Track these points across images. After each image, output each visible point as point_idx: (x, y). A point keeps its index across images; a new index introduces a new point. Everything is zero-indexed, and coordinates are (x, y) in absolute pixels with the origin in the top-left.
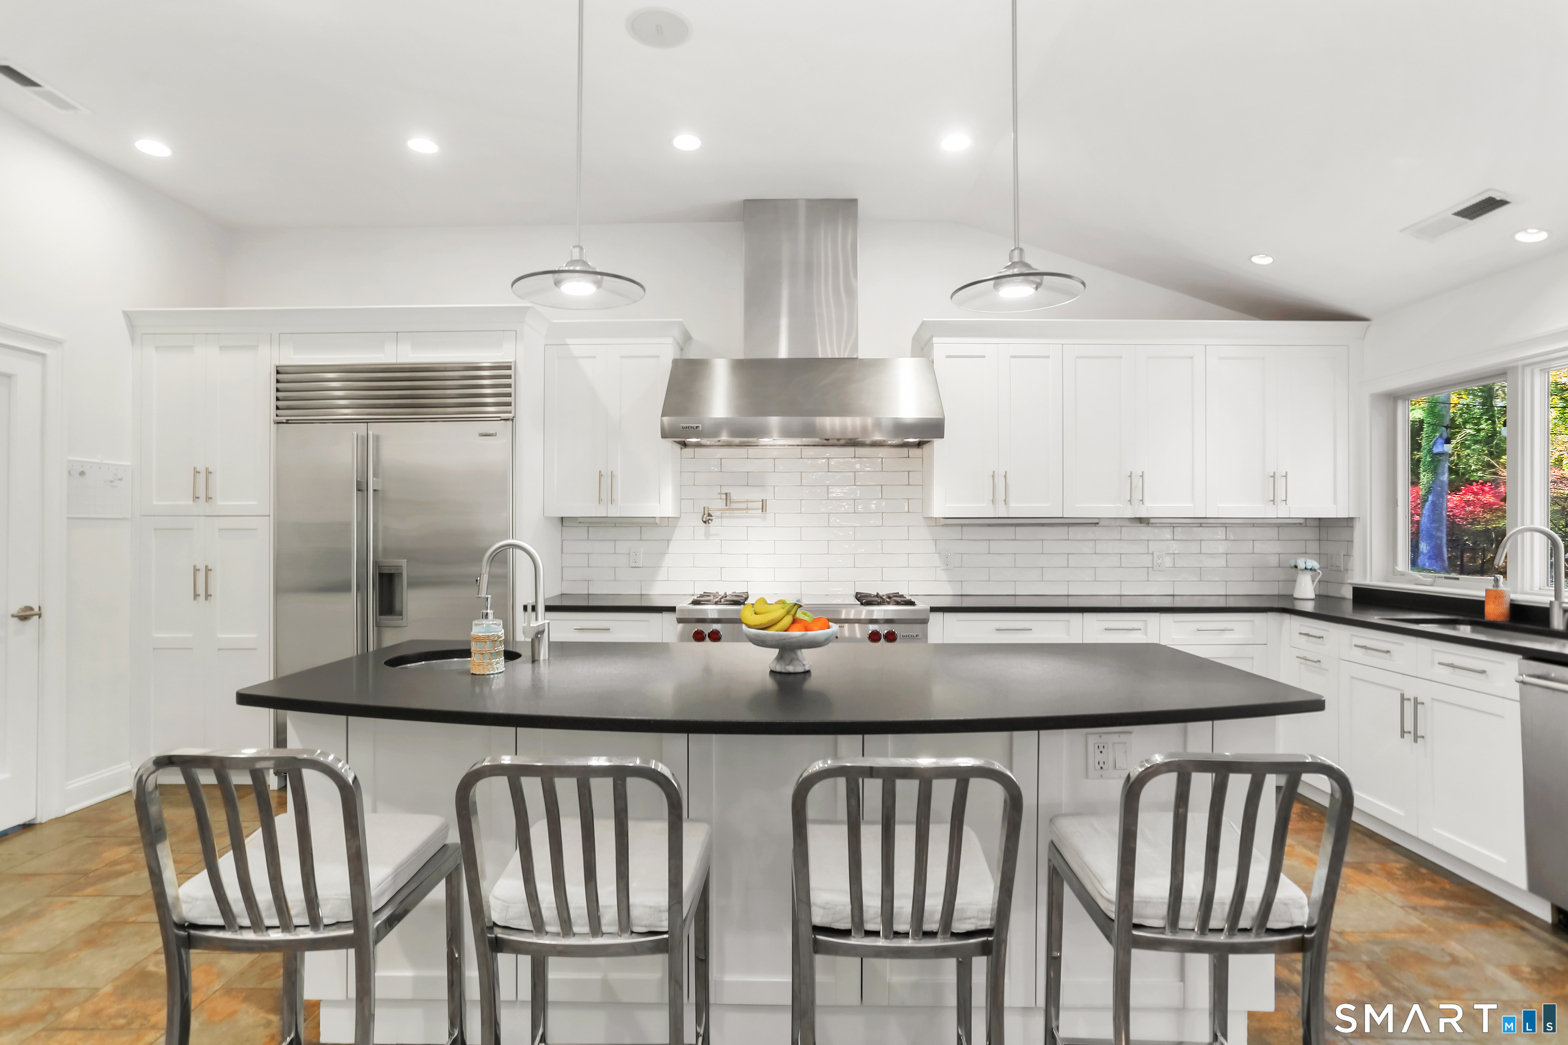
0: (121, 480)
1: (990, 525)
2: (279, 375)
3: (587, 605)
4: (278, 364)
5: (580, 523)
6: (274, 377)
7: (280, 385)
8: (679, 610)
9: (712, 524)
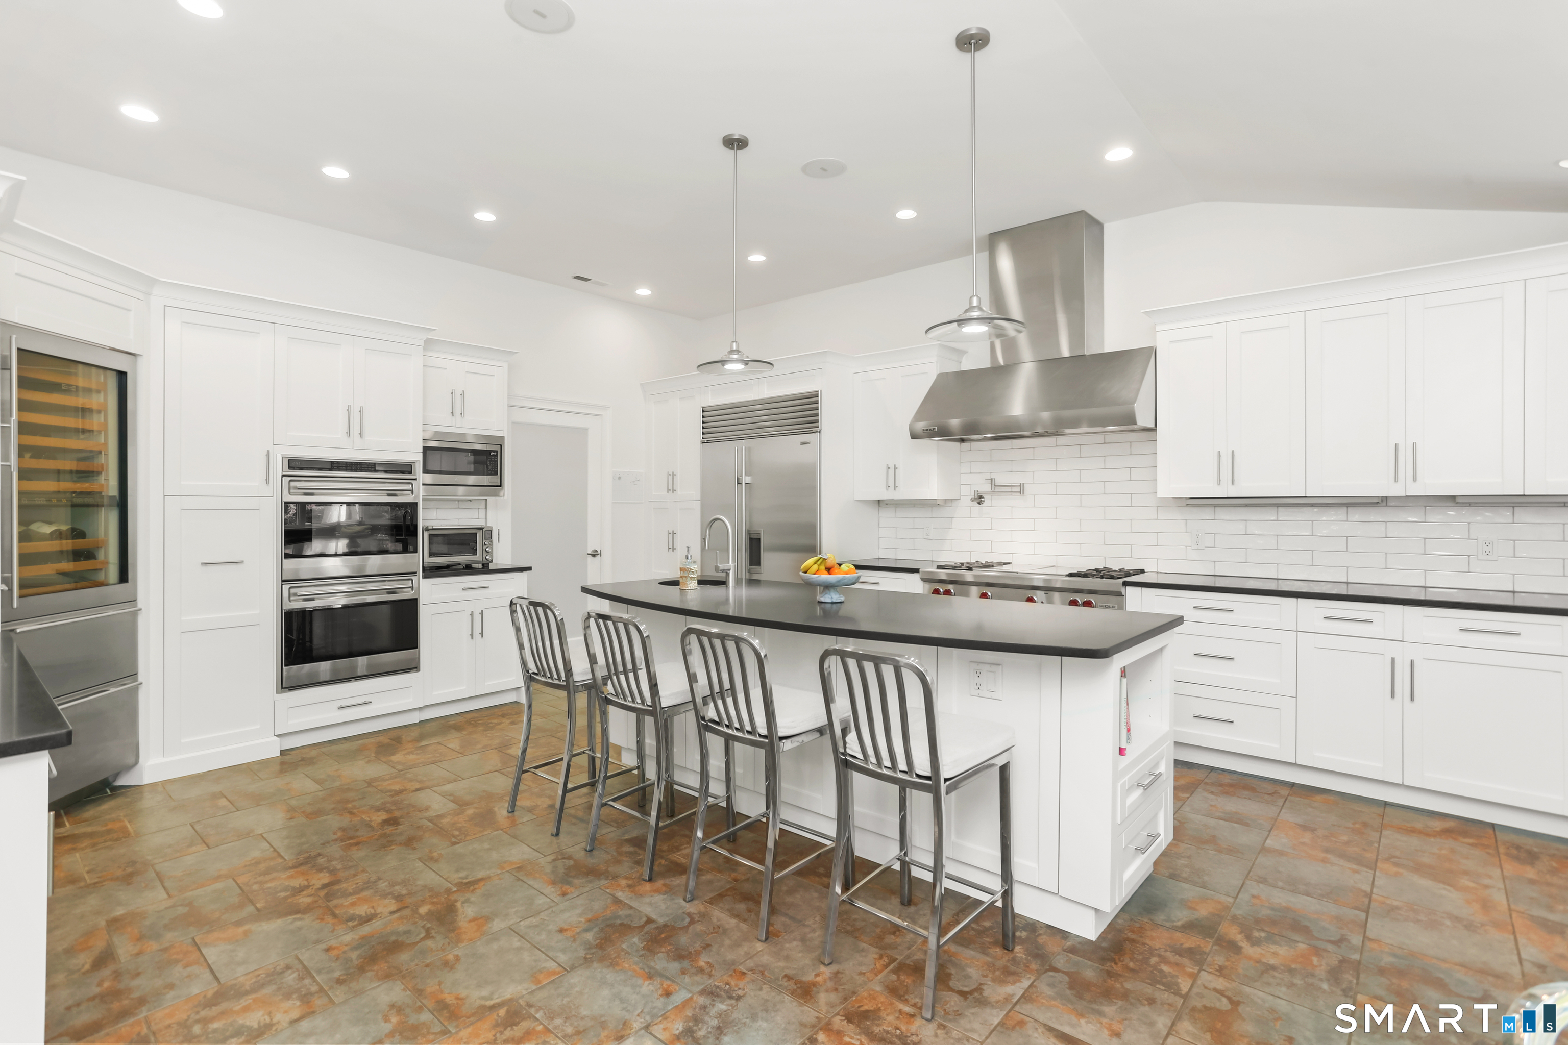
0: (639, 480)
1: (1247, 505)
2: (704, 413)
3: (895, 566)
4: (703, 406)
5: (887, 504)
6: (700, 414)
7: (705, 419)
8: (922, 572)
9: (985, 504)
